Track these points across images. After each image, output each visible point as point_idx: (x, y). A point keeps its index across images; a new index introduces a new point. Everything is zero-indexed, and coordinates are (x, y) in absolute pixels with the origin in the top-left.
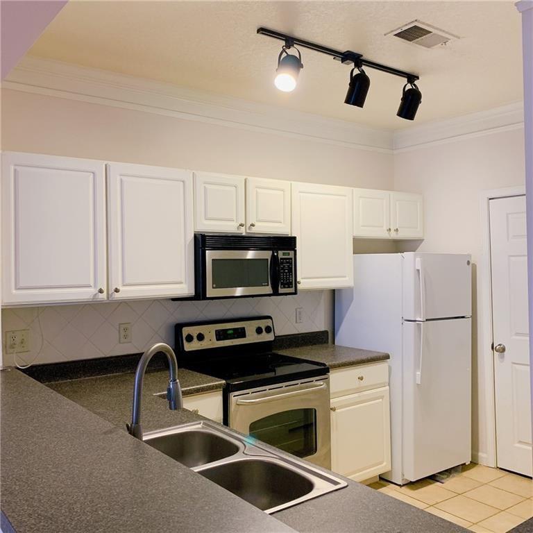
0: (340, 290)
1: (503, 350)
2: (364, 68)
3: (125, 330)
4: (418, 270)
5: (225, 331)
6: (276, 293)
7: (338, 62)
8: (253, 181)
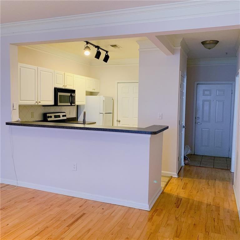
0: (80, 105)
1: (120, 121)
2: (100, 49)
3: (33, 114)
4: (104, 101)
5: (56, 115)
6: (71, 105)
7: (94, 47)
8: (66, 74)
